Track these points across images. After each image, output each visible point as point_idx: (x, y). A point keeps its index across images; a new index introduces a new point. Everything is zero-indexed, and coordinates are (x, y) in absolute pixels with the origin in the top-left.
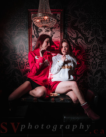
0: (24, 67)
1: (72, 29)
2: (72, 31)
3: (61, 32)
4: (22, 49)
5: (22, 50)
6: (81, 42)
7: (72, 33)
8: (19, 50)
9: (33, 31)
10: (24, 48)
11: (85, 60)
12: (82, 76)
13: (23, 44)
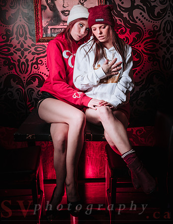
0: (27, 71)
4: (23, 33)
5: (22, 36)
6: (140, 17)
8: (17, 35)
10: (25, 31)
11: (148, 52)
12: (144, 83)
13: (24, 24)
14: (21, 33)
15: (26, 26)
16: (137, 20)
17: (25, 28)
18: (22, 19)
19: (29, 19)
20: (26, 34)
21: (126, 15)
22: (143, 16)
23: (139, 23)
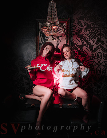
2: (77, 39)
4: (30, 56)
8: (27, 57)
9: (40, 39)
12: (87, 81)
17: (31, 53)
18: (30, 49)
19: (33, 49)
20: (32, 56)
21: (79, 49)
22: (87, 50)
23: (85, 53)
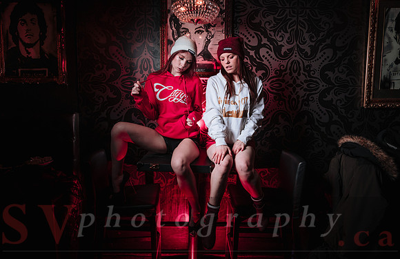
1: (248, 29)
2: (249, 33)
3: (226, 34)
5: (146, 70)
6: (266, 55)
7: (248, 36)
9: (170, 32)
10: (150, 65)
11: (274, 91)
12: (269, 123)
13: (149, 58)
14: (146, 67)
15: (151, 60)
16: (264, 59)
17: (149, 62)
18: (147, 53)
19: (154, 53)
20: (151, 68)
21: (252, 53)
22: (269, 55)
23: (265, 62)
